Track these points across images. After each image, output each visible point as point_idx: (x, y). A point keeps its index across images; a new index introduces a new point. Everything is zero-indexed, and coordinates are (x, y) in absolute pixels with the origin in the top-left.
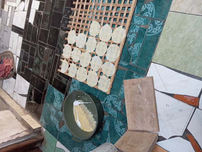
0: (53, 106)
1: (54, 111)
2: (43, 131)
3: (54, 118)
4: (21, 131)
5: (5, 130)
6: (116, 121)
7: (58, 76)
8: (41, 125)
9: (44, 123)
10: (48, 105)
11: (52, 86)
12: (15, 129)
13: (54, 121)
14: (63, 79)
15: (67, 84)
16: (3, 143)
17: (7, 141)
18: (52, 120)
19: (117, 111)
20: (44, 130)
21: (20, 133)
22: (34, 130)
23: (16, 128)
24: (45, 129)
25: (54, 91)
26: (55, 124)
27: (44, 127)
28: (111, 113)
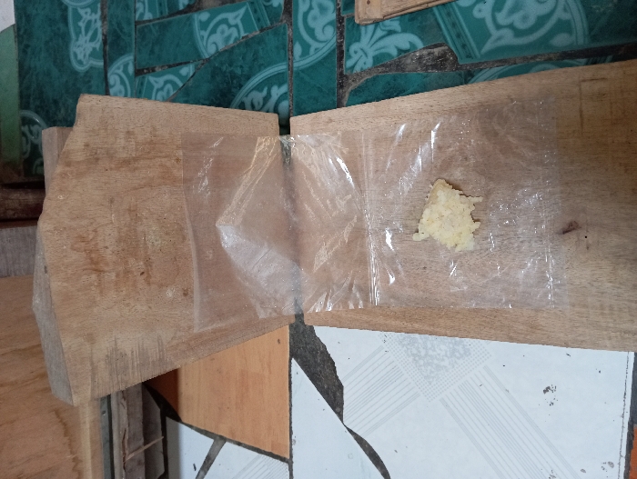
6: (278, 79)
19: (340, 46)
28: (306, 15)
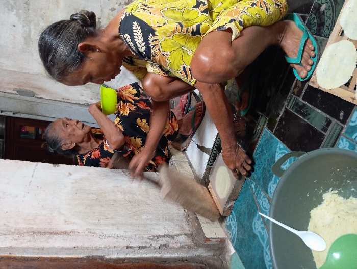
0: (266, 192)
1: (265, 208)
2: (229, 251)
3: (263, 229)
4: (178, 232)
5: (144, 217)
7: (297, 104)
8: (226, 235)
9: (235, 230)
10: (253, 186)
11: (274, 134)
12: (167, 222)
13: (263, 237)
14: (312, 115)
15: (325, 130)
16: (128, 247)
17: (139, 247)
18: (256, 232)
20: (232, 250)
21: (172, 237)
22: (208, 240)
23: (169, 220)
24: (235, 248)
25: (278, 150)
26: (263, 247)
27: (233, 242)
